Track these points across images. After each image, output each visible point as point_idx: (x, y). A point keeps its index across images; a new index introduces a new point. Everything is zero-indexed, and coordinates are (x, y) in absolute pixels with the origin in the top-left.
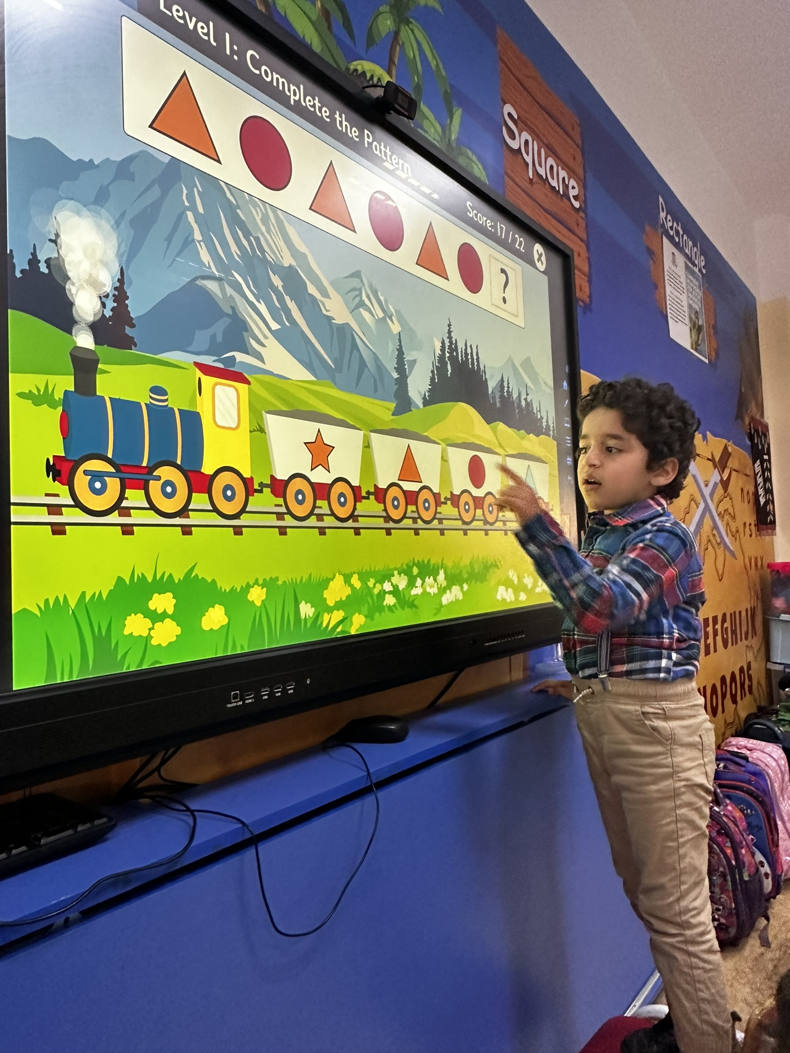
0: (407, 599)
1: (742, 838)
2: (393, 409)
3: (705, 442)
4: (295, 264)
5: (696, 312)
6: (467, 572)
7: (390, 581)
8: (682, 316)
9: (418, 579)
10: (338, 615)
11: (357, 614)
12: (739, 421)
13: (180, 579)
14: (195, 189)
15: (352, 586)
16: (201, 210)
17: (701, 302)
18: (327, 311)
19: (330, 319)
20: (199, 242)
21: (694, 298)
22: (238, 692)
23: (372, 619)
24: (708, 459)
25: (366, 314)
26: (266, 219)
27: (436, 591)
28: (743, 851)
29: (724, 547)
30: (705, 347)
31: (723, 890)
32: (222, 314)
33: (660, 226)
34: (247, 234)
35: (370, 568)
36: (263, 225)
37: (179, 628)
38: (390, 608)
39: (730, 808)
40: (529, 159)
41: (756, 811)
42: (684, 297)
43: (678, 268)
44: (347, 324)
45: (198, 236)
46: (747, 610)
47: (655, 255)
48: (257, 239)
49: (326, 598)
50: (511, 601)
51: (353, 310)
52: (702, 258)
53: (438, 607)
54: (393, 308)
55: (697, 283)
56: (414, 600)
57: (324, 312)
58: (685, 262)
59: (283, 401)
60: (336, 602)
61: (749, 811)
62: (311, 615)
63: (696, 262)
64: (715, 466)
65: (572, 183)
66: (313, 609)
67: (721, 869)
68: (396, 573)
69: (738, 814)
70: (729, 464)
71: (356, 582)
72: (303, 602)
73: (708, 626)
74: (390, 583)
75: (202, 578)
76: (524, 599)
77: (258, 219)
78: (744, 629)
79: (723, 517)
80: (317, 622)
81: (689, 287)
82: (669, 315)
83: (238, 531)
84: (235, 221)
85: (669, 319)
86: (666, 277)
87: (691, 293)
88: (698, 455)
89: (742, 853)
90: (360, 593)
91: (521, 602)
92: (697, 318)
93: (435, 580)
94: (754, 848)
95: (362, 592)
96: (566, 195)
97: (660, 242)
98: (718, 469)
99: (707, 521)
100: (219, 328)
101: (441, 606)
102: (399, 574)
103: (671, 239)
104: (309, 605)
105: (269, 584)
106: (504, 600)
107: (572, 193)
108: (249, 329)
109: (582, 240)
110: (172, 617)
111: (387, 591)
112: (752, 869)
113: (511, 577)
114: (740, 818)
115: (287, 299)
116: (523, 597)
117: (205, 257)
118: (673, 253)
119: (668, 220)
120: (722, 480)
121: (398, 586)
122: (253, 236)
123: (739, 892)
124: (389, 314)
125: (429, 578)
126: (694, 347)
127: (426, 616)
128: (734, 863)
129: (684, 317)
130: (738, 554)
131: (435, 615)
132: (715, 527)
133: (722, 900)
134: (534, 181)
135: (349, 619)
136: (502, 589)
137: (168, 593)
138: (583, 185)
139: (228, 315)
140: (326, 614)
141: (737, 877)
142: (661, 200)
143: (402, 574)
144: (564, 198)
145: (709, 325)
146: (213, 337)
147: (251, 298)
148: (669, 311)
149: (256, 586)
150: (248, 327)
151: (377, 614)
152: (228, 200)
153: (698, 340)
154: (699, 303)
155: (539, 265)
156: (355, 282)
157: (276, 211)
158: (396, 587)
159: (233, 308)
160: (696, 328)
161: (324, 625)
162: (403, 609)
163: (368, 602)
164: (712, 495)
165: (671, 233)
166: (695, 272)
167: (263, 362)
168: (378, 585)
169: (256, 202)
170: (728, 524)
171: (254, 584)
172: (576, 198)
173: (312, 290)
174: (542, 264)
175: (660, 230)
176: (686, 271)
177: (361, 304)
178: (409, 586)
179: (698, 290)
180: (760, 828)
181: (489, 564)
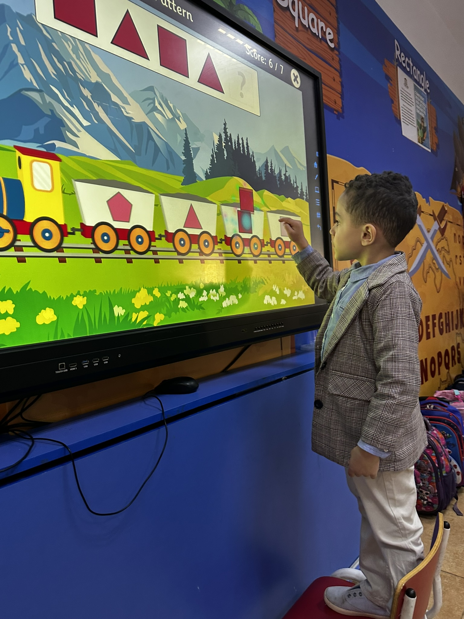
0: (196, 304)
1: (442, 450)
2: (182, 180)
3: (428, 203)
4: (100, 80)
5: (423, 118)
6: (241, 286)
7: (182, 292)
8: (412, 121)
9: (204, 291)
10: (143, 314)
11: (158, 313)
12: (453, 190)
13: (17, 291)
14: (17, 28)
15: (154, 296)
16: (23, 43)
17: (426, 111)
18: (127, 113)
19: (130, 119)
20: (22, 65)
21: (421, 109)
22: (64, 363)
23: (170, 317)
24: (430, 215)
25: (159, 116)
26: (75, 50)
27: (218, 299)
28: (443, 458)
29: (442, 272)
30: (429, 141)
31: (430, 483)
32: (42, 115)
33: (395, 60)
34: (61, 61)
35: (168, 284)
36: (74, 53)
37: (19, 323)
38: (183, 309)
39: (435, 432)
40: (295, 14)
41: (452, 434)
42: (413, 108)
43: (409, 88)
44: (144, 122)
45: (21, 60)
46: (457, 310)
47: (391, 80)
48: (70, 64)
49: (134, 303)
50: (274, 305)
51: (149, 113)
52: (427, 82)
53: (220, 309)
54: (180, 112)
55: (423, 99)
56: (202, 304)
57: (125, 114)
58: (415, 85)
59: (95, 174)
60: (141, 305)
61: (448, 435)
62: (123, 314)
63: (423, 85)
64: (435, 219)
65: (329, 30)
66: (124, 311)
67: (429, 469)
68: (187, 287)
69: (440, 436)
70: (445, 218)
71: (156, 292)
72: (116, 306)
73: (429, 321)
74: (183, 294)
75: (35, 291)
76: (284, 304)
77: (70, 50)
78: (455, 322)
79: (440, 252)
80: (128, 319)
81: (417, 102)
82: (402, 120)
83: (62, 260)
84: (51, 51)
85: (402, 123)
86: (400, 95)
87: (419, 105)
88: (423, 212)
89: (441, 459)
90: (160, 301)
91: (283, 305)
92: (423, 122)
93: (217, 292)
94: (450, 456)
95: (162, 299)
96: (324, 39)
97: (396, 70)
98: (438, 222)
99: (429, 255)
100: (41, 125)
101: (222, 307)
102: (190, 288)
103: (404, 69)
104: (121, 308)
105: (89, 295)
106: (269, 304)
107: (328, 37)
108: (65, 125)
109: (335, 69)
110: (13, 316)
111: (180, 298)
112: (448, 469)
113: (274, 290)
114: (442, 438)
115: (95, 105)
116: (283, 302)
117: (27, 75)
118: (405, 79)
119: (402, 56)
120: (440, 227)
121: (189, 296)
122: (65, 61)
123: (440, 483)
124: (177, 116)
125: (212, 291)
126: (421, 142)
127: (211, 314)
128: (437, 465)
129: (413, 122)
130: (451, 275)
131: (218, 313)
132: (435, 258)
133: (429, 488)
134: (300, 29)
135: (152, 316)
136: (267, 298)
137: (8, 301)
138: (337, 32)
139: (48, 116)
140: (134, 314)
141: (439, 474)
142: (396, 42)
143: (192, 288)
144: (322, 41)
145: (432, 127)
146: (37, 131)
147: (66, 104)
148: (402, 117)
149: (78, 296)
150: (64, 123)
151: (173, 314)
152: (45, 36)
153: (424, 136)
154: (425, 112)
155: (295, 84)
156: (150, 94)
157: (84, 44)
158: (187, 296)
159: (52, 111)
160: (422, 128)
161: (133, 320)
162: (193, 310)
163: (167, 306)
164: (432, 238)
165: (404, 65)
166: (422, 91)
167: (78, 148)
168: (173, 295)
169: (68, 38)
170: (444, 256)
171: (77, 295)
172: (331, 41)
173: (114, 98)
174: (298, 83)
175: (396, 63)
176: (415, 90)
177: (155, 109)
178: (197, 297)
179: (424, 104)
180: (454, 445)
181: (257, 282)
